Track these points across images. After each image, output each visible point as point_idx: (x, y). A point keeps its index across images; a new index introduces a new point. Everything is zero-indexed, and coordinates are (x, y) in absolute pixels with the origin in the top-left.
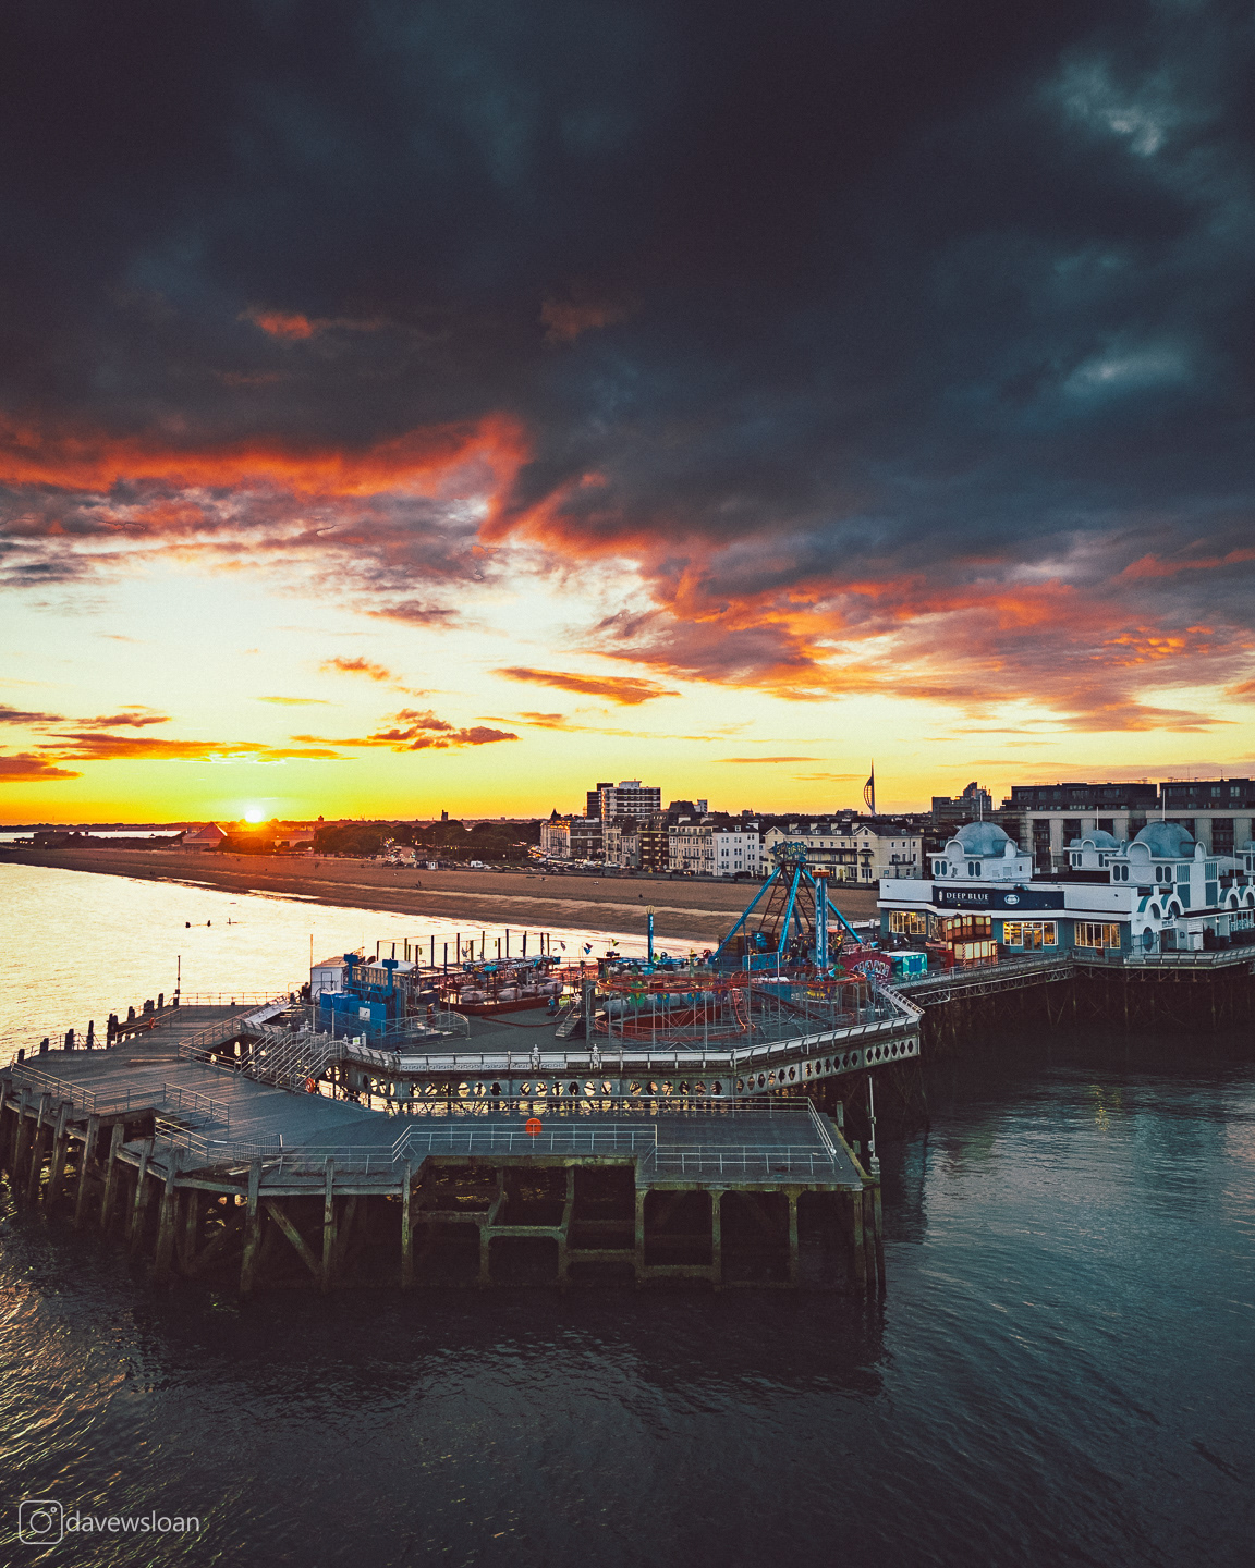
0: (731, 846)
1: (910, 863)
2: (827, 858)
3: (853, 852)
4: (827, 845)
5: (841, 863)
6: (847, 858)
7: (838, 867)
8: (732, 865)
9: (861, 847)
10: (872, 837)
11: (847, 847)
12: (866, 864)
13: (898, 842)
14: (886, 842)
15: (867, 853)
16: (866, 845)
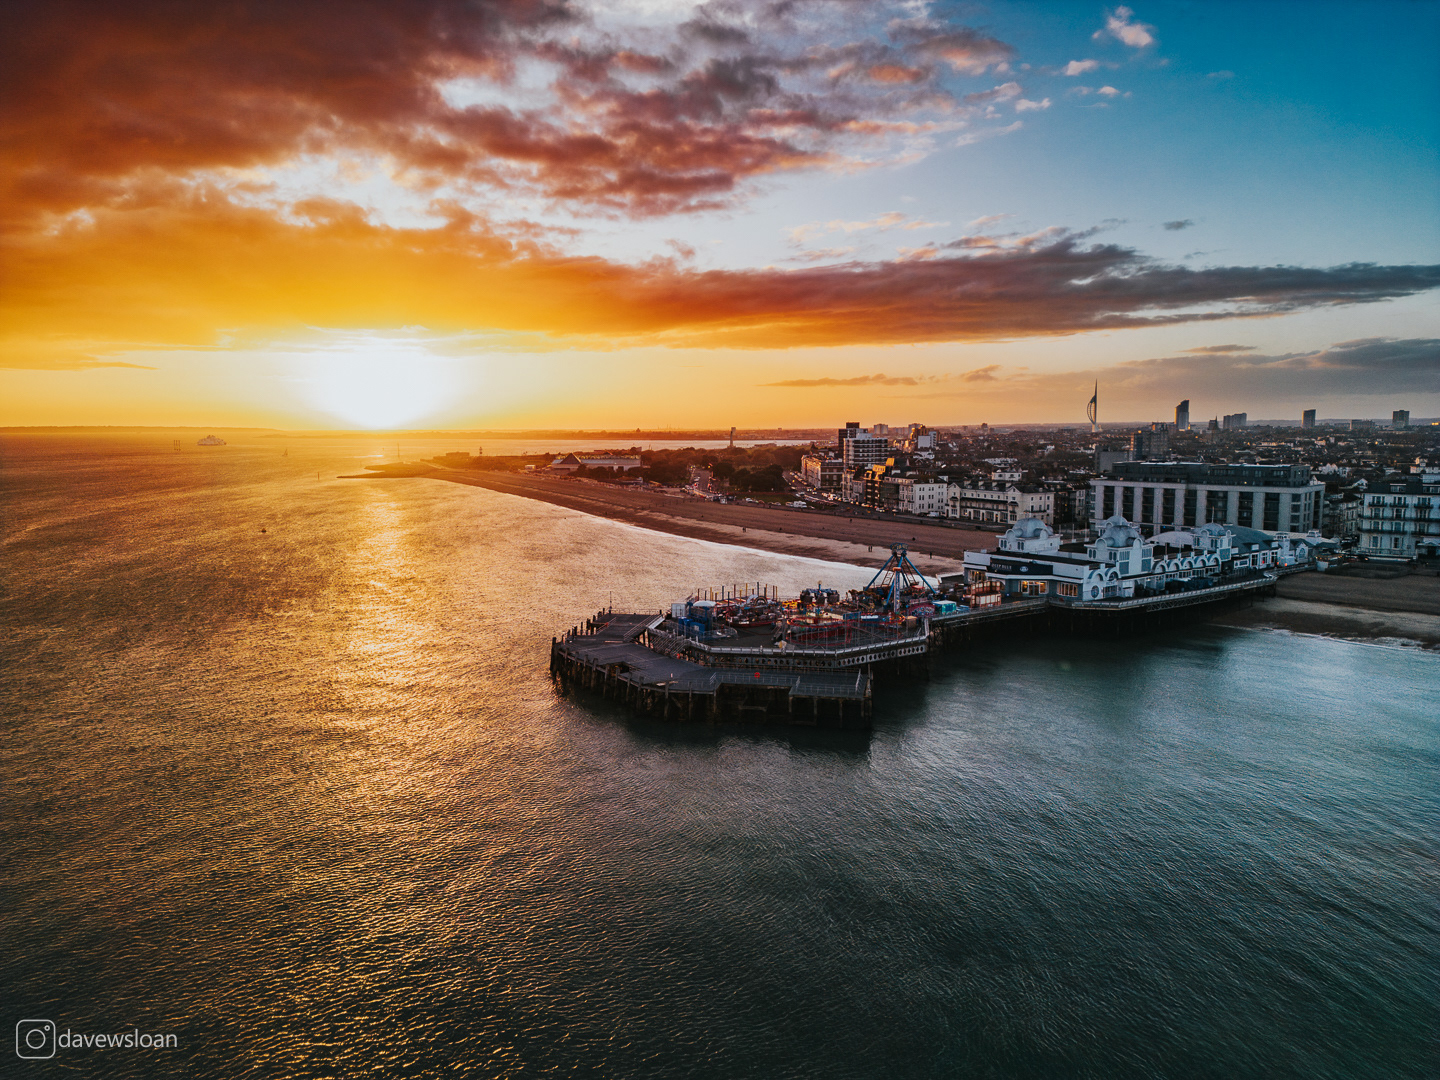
0: (926, 493)
1: (1045, 511)
2: (989, 506)
3: (1005, 503)
4: (989, 497)
5: (997, 510)
6: (1001, 507)
7: (995, 513)
8: (926, 506)
9: (1010, 500)
10: (1017, 494)
11: (1001, 499)
12: (1013, 512)
13: (1036, 497)
14: (1028, 497)
15: (1014, 504)
16: (1014, 498)
